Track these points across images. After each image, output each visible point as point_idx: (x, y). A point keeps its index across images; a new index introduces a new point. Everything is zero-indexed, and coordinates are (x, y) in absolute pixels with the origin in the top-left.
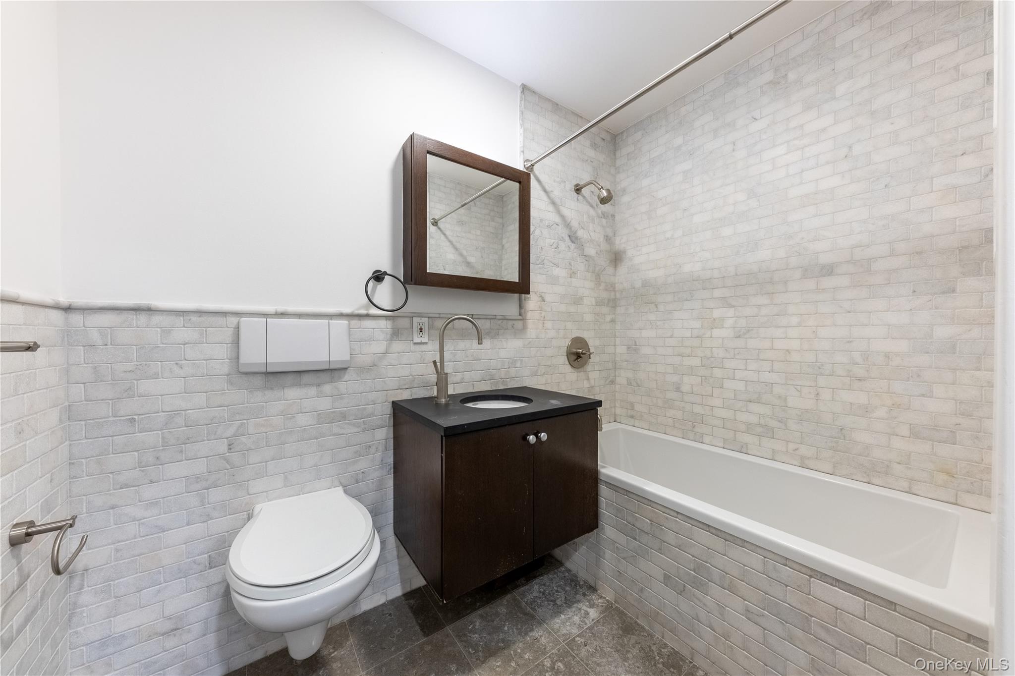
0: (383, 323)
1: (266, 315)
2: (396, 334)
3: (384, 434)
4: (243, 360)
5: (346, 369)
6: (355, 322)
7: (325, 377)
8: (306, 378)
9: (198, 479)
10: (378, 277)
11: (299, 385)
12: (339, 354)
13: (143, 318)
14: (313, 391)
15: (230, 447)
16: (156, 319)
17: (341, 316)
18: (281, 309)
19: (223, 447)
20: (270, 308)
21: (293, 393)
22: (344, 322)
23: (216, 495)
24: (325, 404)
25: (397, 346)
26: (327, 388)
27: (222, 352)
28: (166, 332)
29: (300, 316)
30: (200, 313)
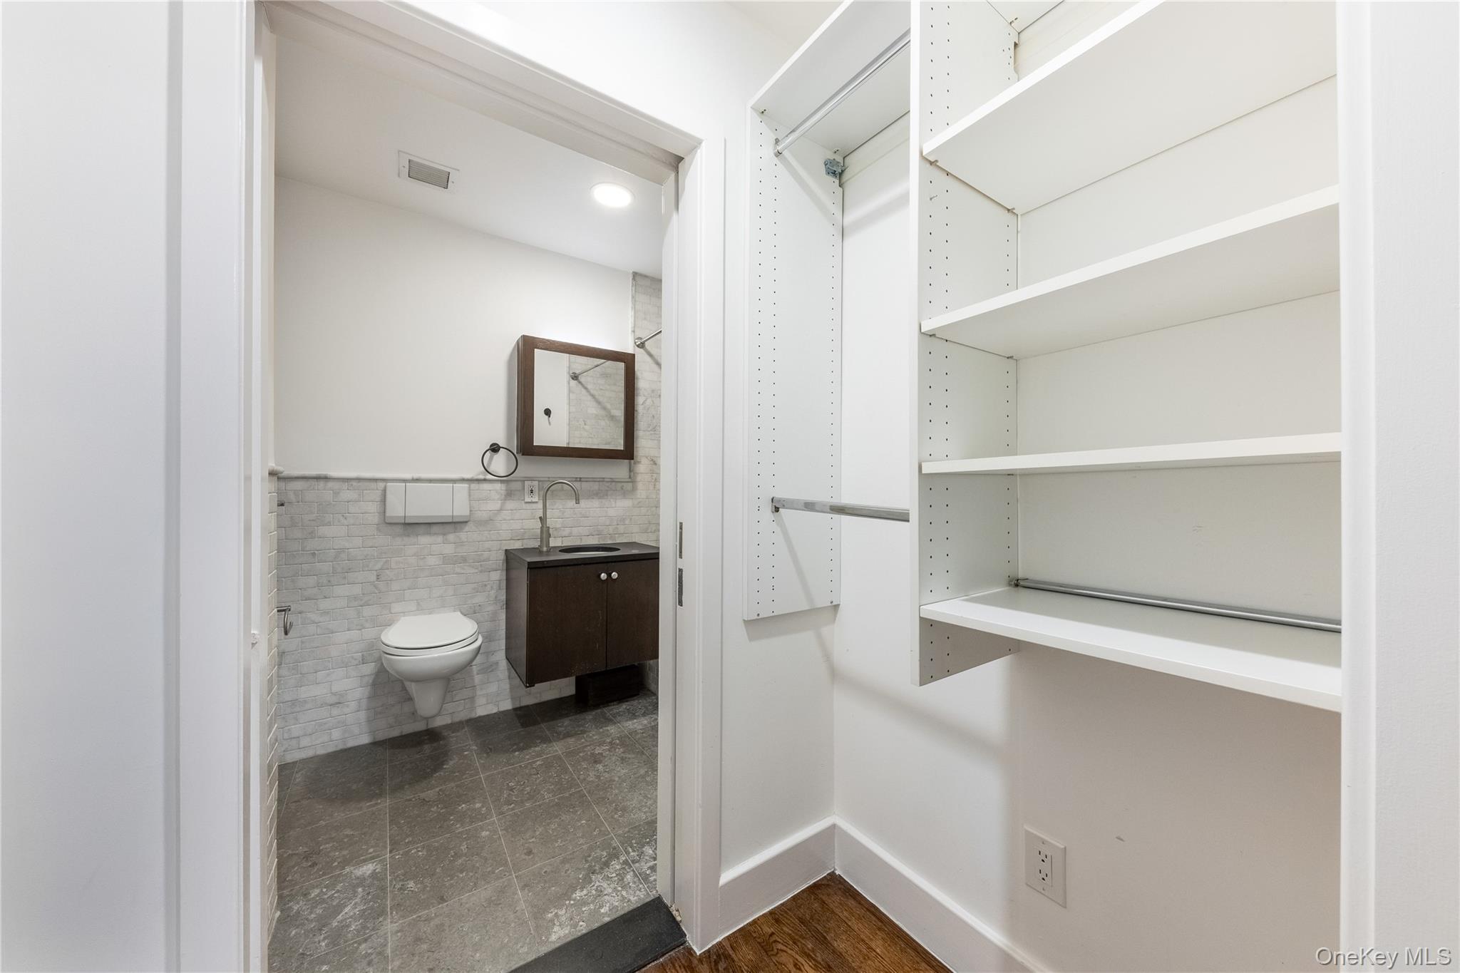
0: (498, 486)
1: (405, 481)
2: (509, 495)
3: (498, 576)
4: (387, 514)
5: (466, 522)
6: (474, 486)
7: (448, 528)
8: (435, 529)
9: (356, 598)
10: (495, 448)
11: (429, 534)
12: (461, 510)
13: (322, 484)
14: (440, 539)
15: (378, 577)
16: (330, 484)
17: (463, 480)
18: (416, 476)
19: (373, 578)
20: (408, 476)
21: (424, 540)
22: (466, 485)
23: (367, 611)
24: (449, 549)
25: (510, 505)
26: (451, 537)
27: (373, 508)
28: (336, 493)
29: (430, 481)
30: (359, 480)
